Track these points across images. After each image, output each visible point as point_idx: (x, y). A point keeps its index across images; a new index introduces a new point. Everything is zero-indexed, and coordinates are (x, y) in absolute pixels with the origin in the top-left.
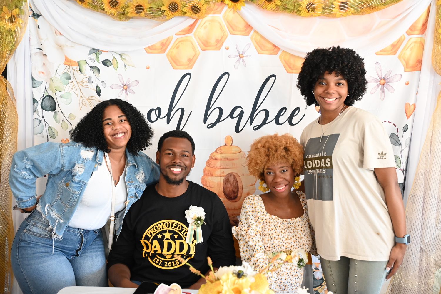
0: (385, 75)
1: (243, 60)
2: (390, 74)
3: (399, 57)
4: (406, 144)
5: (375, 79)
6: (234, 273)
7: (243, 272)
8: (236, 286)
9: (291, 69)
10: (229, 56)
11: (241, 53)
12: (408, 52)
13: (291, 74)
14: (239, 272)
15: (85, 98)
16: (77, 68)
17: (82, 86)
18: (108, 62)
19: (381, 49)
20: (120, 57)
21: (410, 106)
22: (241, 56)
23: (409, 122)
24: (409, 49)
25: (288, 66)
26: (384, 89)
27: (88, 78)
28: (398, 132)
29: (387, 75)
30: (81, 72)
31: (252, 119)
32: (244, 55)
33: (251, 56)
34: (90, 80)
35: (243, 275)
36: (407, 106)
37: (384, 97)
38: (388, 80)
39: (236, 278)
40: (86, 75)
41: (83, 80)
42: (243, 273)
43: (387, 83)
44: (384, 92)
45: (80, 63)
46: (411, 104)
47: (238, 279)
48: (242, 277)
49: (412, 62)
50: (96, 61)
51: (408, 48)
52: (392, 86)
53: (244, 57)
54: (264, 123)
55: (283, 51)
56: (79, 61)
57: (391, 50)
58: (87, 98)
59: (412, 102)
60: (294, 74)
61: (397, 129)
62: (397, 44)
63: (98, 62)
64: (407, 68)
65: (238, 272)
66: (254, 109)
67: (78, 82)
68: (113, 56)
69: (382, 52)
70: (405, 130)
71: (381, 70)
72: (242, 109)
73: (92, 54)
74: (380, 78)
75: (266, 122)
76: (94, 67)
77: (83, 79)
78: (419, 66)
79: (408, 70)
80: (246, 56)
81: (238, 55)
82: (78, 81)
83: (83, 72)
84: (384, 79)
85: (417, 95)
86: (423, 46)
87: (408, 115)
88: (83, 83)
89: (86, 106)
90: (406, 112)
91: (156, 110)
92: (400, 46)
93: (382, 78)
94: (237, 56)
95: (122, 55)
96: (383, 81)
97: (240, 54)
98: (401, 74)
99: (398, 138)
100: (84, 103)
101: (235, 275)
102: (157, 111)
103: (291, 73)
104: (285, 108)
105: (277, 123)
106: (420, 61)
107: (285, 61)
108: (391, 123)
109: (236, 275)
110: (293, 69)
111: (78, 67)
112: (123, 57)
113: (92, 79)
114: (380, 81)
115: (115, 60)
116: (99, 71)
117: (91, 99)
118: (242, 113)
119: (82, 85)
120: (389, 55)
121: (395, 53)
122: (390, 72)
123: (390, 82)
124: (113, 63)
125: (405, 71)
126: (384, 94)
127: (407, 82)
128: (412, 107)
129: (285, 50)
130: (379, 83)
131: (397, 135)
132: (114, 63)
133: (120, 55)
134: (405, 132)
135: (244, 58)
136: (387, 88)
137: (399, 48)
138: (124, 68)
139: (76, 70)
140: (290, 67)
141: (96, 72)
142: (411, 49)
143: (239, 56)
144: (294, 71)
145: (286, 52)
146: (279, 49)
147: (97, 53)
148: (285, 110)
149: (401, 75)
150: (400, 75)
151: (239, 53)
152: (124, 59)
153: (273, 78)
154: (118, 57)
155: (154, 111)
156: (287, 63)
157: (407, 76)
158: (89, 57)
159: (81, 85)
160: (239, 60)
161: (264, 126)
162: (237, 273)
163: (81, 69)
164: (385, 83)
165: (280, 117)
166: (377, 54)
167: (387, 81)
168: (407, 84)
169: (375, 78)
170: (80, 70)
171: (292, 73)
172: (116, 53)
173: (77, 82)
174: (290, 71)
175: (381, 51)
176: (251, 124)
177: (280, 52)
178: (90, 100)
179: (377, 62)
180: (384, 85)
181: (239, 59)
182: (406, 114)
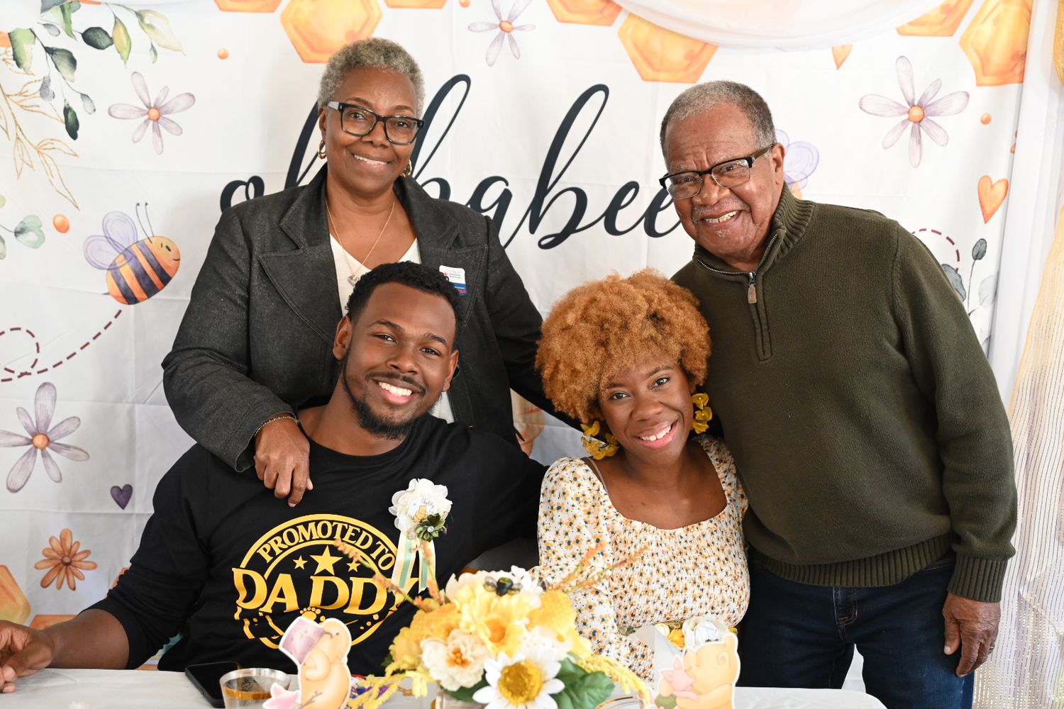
0: (924, 95)
1: (512, 40)
2: (936, 93)
3: (963, 44)
4: (980, 294)
5: (894, 104)
6: (488, 584)
7: (510, 581)
8: (494, 616)
9: (653, 69)
10: (469, 27)
11: (505, 18)
12: (987, 29)
13: (654, 83)
14: (501, 581)
15: (30, 143)
16: (6, 53)
17: (22, 106)
18: (99, 34)
19: (911, 19)
20: (136, 20)
21: (992, 186)
22: (506, 25)
23: (990, 231)
24: (989, 22)
25: (646, 59)
26: (922, 134)
27: (39, 85)
28: (958, 260)
29: (930, 95)
30: (19, 65)
31: (535, 214)
32: (515, 24)
33: (534, 27)
34: (45, 89)
35: (511, 588)
36: (984, 186)
37: (921, 157)
38: (933, 109)
39: (494, 594)
40: (32, 74)
41: (25, 89)
42: (512, 584)
43: (929, 117)
44: (919, 142)
45: (18, 37)
46: (994, 181)
47: (499, 597)
48: (509, 591)
49: (999, 57)
50: (63, 32)
51: (987, 17)
52: (944, 128)
53: (513, 29)
54: (571, 228)
55: (631, 15)
56: (14, 32)
57: (942, 22)
58: (35, 145)
59: (999, 174)
60: (660, 84)
61: (957, 251)
62: (956, 6)
63: (70, 33)
64: (984, 74)
65: (498, 583)
66: (543, 188)
67: (8, 96)
68: (116, 18)
69: (918, 27)
70: (978, 255)
71: (912, 80)
72: (507, 184)
73: (52, 10)
74: (909, 103)
75: (579, 227)
76: (57, 50)
77: (25, 86)
78: (1018, 70)
79: (988, 80)
80: (520, 28)
81: (498, 22)
82: (7, 93)
83: (26, 64)
84: (920, 106)
85: (1013, 152)
86: (1030, 12)
87: (988, 210)
88: (23, 98)
89: (32, 167)
90: (981, 202)
91: (247, 185)
92: (966, 10)
93: (916, 103)
94: (492, 27)
95: (141, 13)
96: (917, 112)
97: (501, 22)
98: (967, 93)
99: (958, 278)
100: (26, 158)
101: (490, 587)
102: (251, 186)
103: (653, 80)
104: (633, 186)
105: (611, 229)
106: (1021, 57)
107: (635, 45)
108: (940, 234)
109: (494, 589)
110: (658, 71)
111: (11, 49)
112: (147, 21)
113: (52, 87)
114: (909, 112)
115: (121, 30)
116: (73, 62)
117: (49, 146)
118: (505, 198)
119: (22, 103)
120: (935, 35)
121: (951, 31)
122: (938, 84)
123: (938, 115)
124: (115, 40)
125: (979, 85)
126: (921, 151)
127: (985, 117)
128: (1000, 189)
129: (634, 12)
130: (906, 116)
131: (957, 269)
132: (120, 37)
133: (139, 14)
134: (977, 261)
135: (514, 33)
136: (928, 132)
137: (962, 16)
138: (150, 56)
139: (4, 56)
140: (650, 64)
141: (65, 65)
142: (996, 21)
143: (500, 26)
144: (662, 75)
145: (639, 18)
146: (619, 8)
147: (66, 7)
148: (633, 191)
149: (968, 96)
150: (964, 96)
151: (499, 17)
152: (151, 26)
153: (601, 94)
154: (131, 22)
155: (242, 188)
156: (641, 53)
157: (983, 97)
158: (43, 18)
159: (16, 103)
160: (499, 39)
161: (573, 237)
162: (495, 584)
163: (18, 55)
164: (924, 116)
165: (620, 213)
166: (901, 32)
167: (928, 110)
168: (986, 121)
169: (896, 103)
170: (15, 58)
171: (657, 80)
172: (125, 7)
173: (3, 93)
174: (651, 73)
175: (911, 24)
176: (533, 229)
177: (621, 19)
178: (44, 151)
179: (902, 57)
180: (920, 121)
181: (500, 35)
182: (982, 207)
